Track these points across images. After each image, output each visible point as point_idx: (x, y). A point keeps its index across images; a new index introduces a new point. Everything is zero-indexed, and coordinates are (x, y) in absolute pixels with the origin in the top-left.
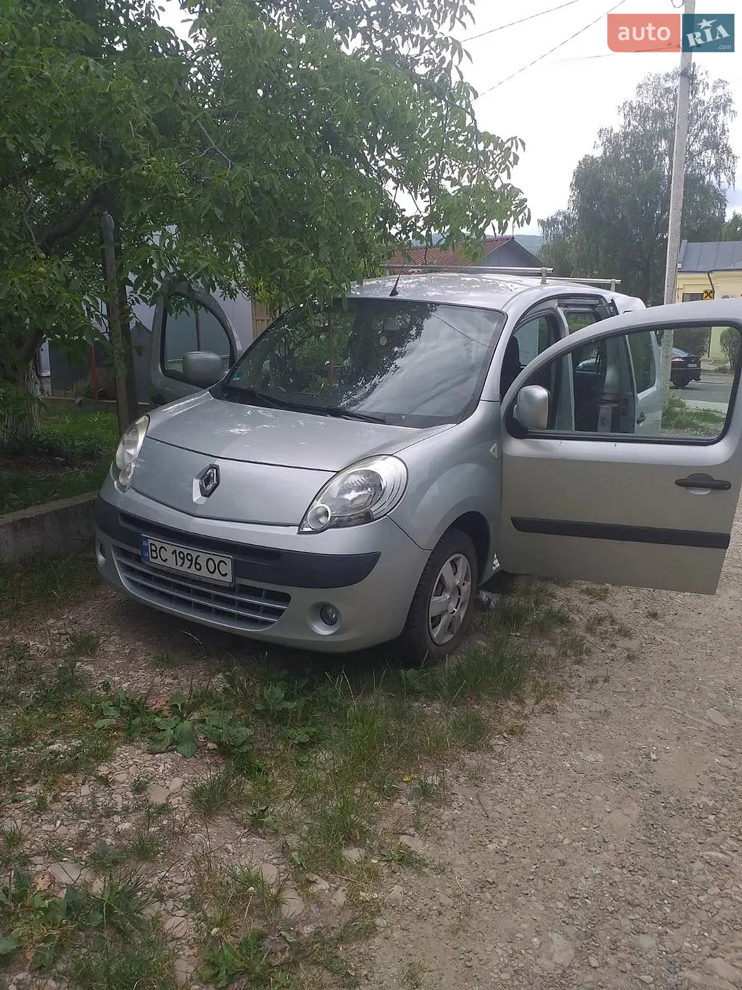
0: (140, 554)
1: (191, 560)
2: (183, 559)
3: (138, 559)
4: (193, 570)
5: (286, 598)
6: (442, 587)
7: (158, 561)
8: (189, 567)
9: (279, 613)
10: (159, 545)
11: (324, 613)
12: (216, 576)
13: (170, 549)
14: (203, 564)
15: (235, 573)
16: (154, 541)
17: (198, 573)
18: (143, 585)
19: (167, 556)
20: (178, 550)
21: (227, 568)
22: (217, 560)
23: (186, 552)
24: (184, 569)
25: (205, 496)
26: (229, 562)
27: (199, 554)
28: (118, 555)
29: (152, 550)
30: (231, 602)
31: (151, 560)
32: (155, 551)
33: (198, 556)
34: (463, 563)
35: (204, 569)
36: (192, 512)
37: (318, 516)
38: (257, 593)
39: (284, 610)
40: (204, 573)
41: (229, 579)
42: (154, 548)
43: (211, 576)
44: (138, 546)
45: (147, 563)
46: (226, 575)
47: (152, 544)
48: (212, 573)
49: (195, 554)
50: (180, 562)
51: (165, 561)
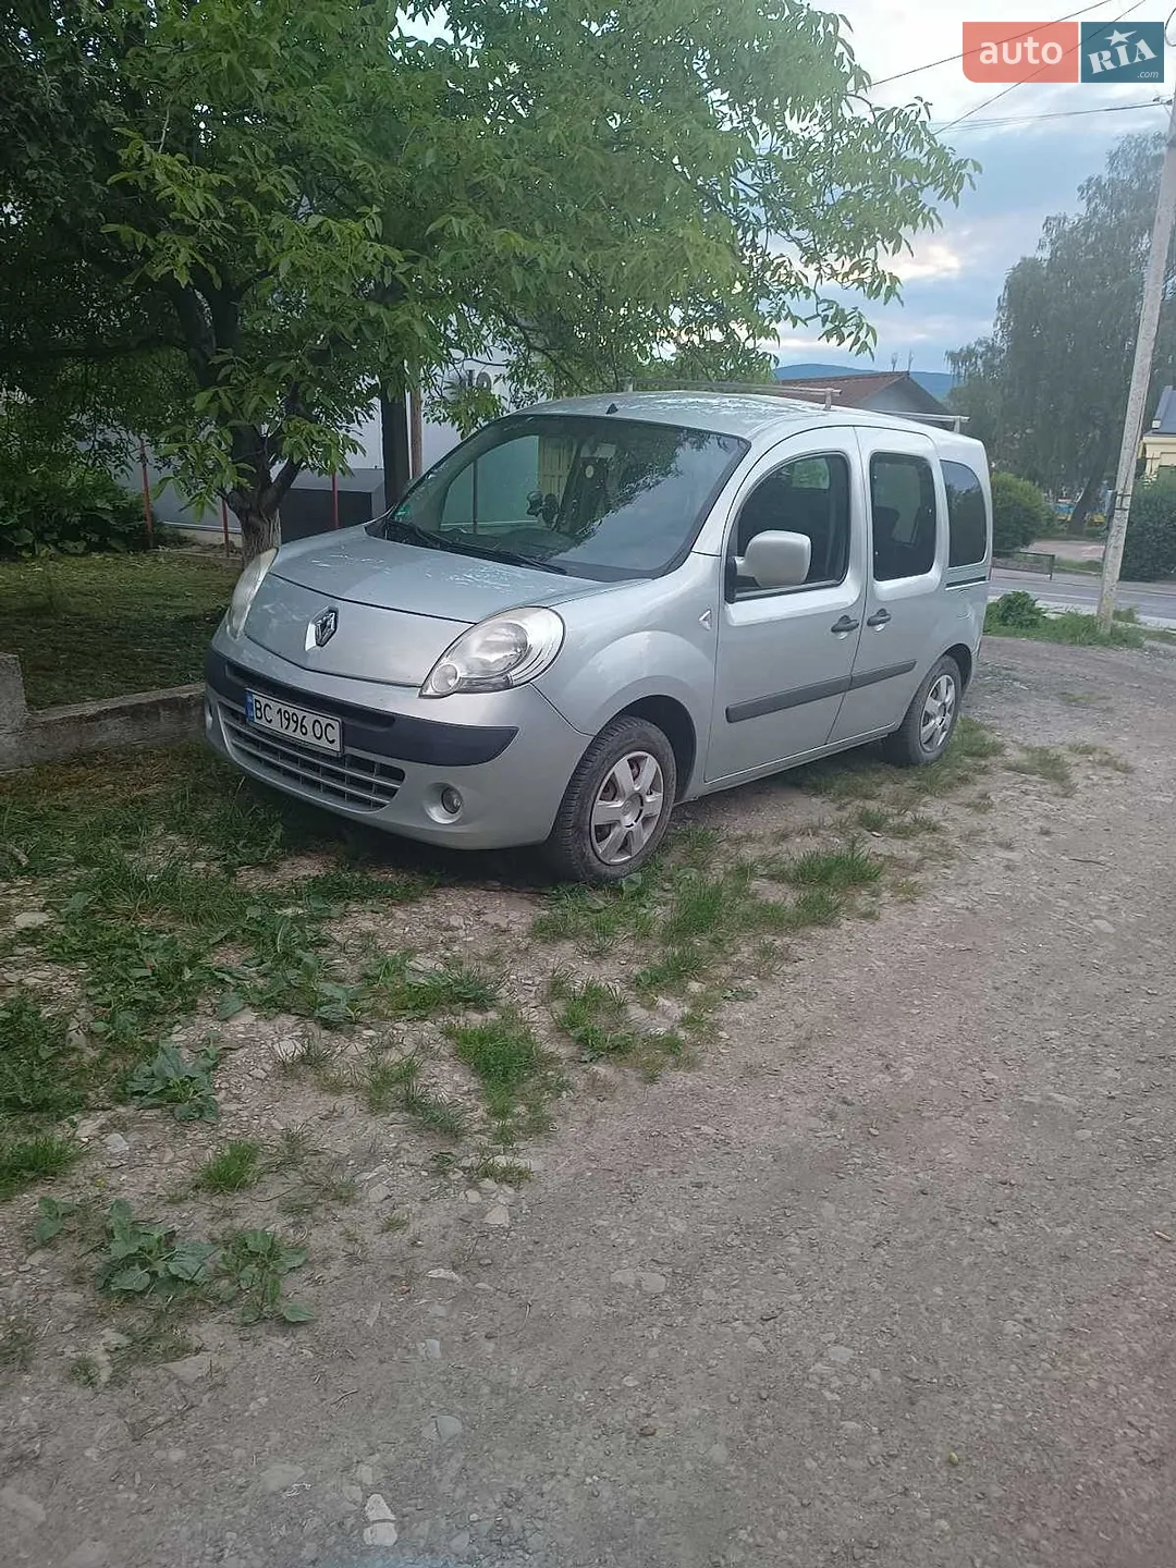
0: (244, 712)
1: (296, 722)
2: (288, 719)
3: (243, 719)
4: (298, 735)
5: (399, 775)
6: (612, 790)
7: (263, 722)
8: (294, 731)
9: (391, 793)
10: (264, 701)
11: (445, 796)
12: (323, 743)
13: (275, 706)
14: (310, 729)
15: (344, 743)
16: (258, 698)
17: (303, 738)
18: (248, 753)
19: (272, 716)
20: (284, 708)
21: (334, 734)
22: (324, 722)
23: (291, 711)
24: (289, 732)
25: (318, 645)
26: (336, 725)
27: (305, 714)
28: (224, 713)
29: (257, 709)
30: (340, 777)
31: (256, 720)
32: (260, 709)
33: (304, 717)
34: (650, 766)
35: (310, 733)
36: (302, 664)
37: (447, 677)
38: (368, 766)
39: (396, 790)
40: (309, 738)
41: (336, 747)
42: (258, 706)
43: (317, 742)
44: (243, 702)
45: (251, 724)
46: (333, 742)
47: (256, 701)
48: (319, 738)
49: (300, 715)
50: (285, 723)
51: (270, 721)
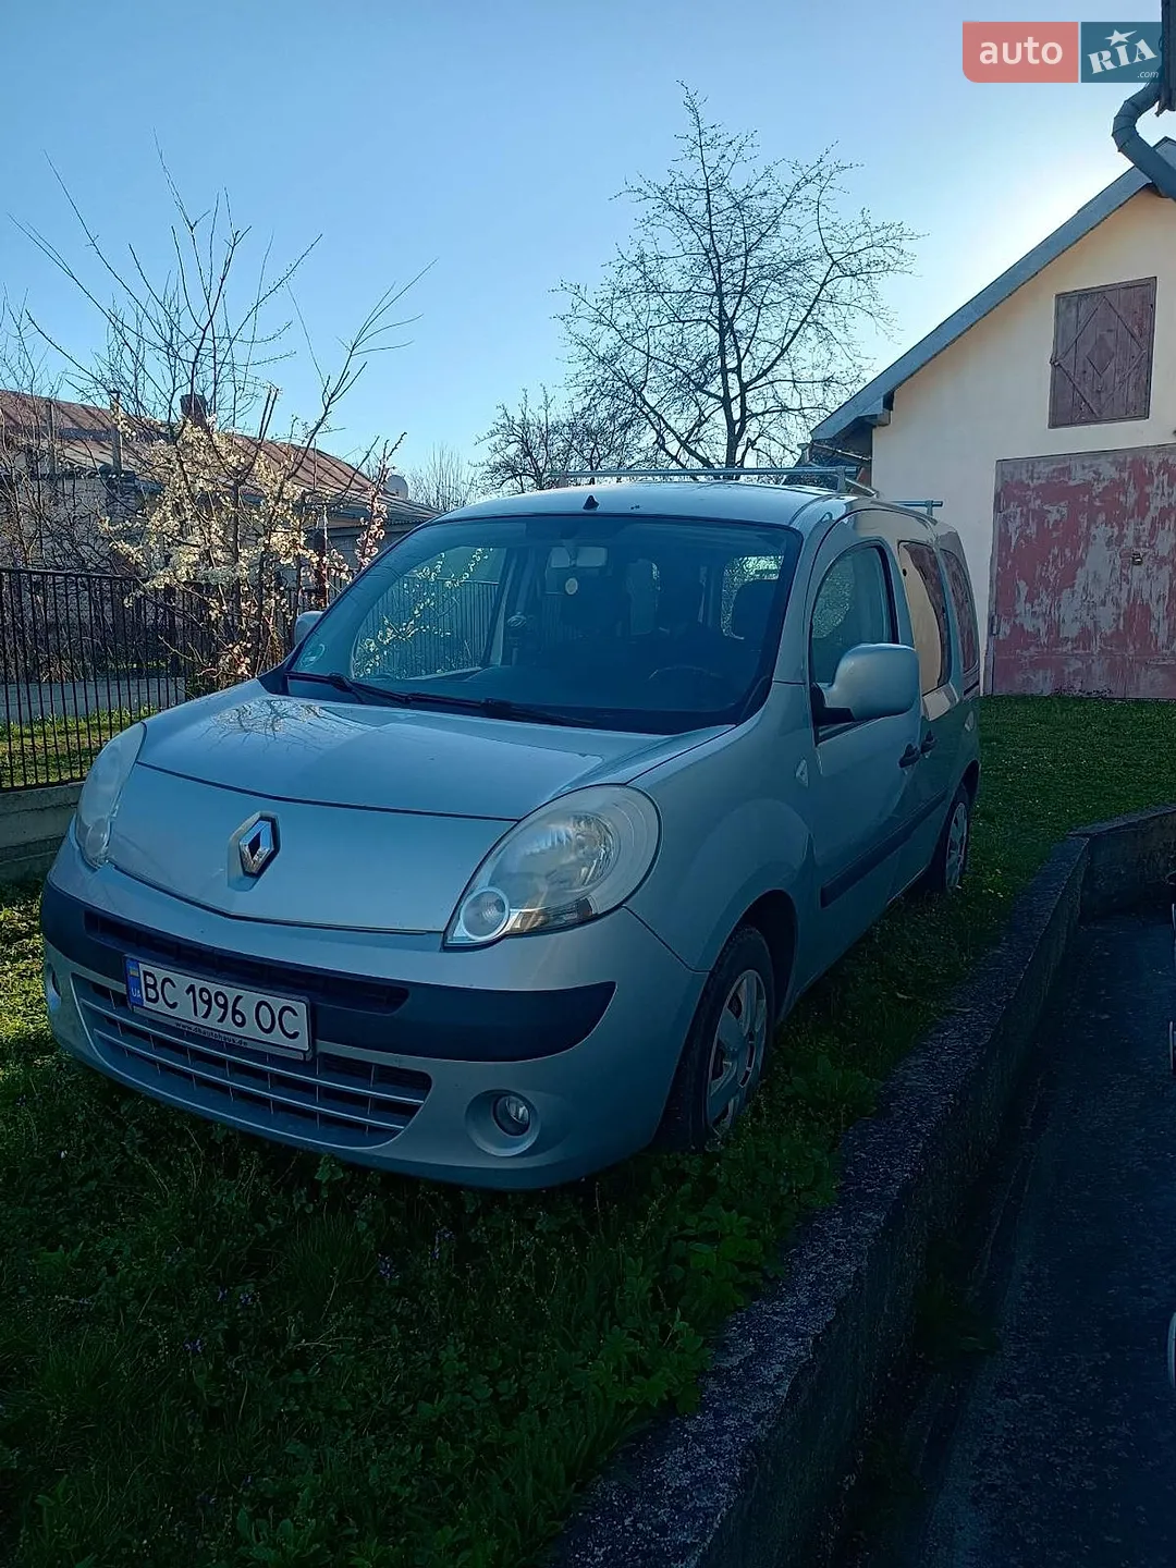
0: (123, 991)
1: (225, 1006)
2: (208, 1002)
3: (121, 1002)
4: (228, 1026)
5: (421, 1083)
7: (161, 1006)
8: (221, 1020)
9: (407, 1112)
10: (161, 973)
11: (500, 1111)
12: (277, 1037)
13: (183, 981)
14: (250, 1014)
15: (314, 1035)
16: (149, 968)
17: (238, 1031)
18: (133, 1053)
19: (177, 996)
20: (199, 984)
21: (298, 1020)
22: (278, 1003)
23: (213, 988)
24: (212, 1022)
25: (250, 875)
26: (301, 1008)
27: (241, 993)
28: (82, 991)
29: (147, 986)
30: (306, 1089)
31: (147, 1004)
32: (154, 986)
35: (251, 1023)
38: (361, 1071)
39: (415, 1108)
40: (251, 1031)
41: (303, 1043)
42: (150, 981)
43: (264, 1037)
44: (122, 976)
45: (137, 1010)
46: (295, 1035)
47: (146, 973)
48: (268, 1031)
49: (231, 993)
50: (204, 1009)
51: (174, 1006)
